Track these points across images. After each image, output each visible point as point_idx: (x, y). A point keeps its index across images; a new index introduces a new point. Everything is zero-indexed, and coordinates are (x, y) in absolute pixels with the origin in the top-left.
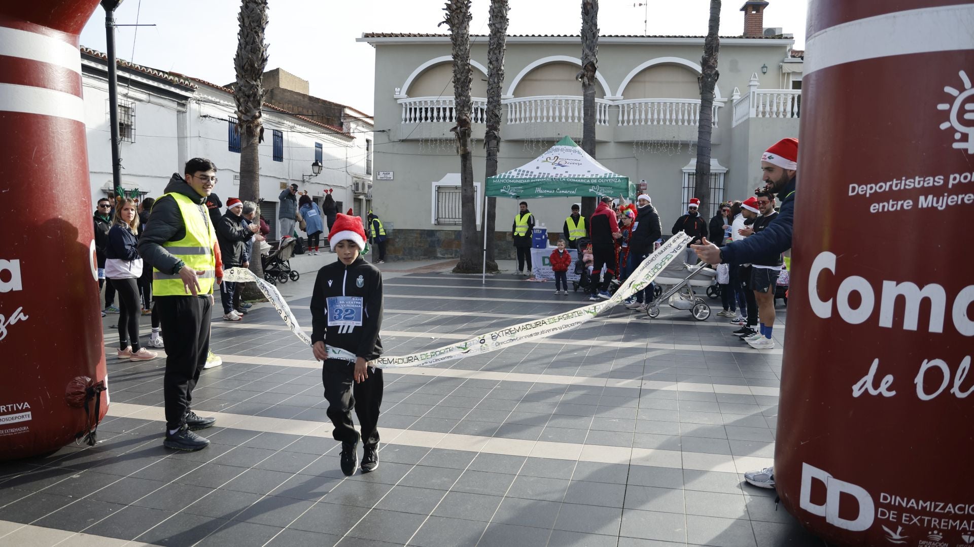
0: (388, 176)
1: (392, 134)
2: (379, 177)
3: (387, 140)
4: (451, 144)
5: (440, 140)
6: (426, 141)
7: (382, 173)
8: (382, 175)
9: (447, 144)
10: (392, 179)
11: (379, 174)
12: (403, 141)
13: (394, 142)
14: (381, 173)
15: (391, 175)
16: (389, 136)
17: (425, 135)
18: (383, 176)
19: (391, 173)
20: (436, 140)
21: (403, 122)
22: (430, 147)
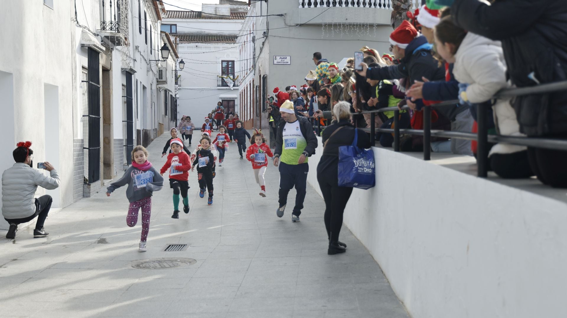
0: (286, 60)
1: (288, 18)
2: (275, 62)
3: (282, 24)
4: (354, 28)
5: (343, 25)
6: (330, 25)
7: (280, 57)
8: (278, 59)
9: (350, 28)
10: (289, 63)
11: (276, 59)
12: (301, 25)
13: (290, 26)
14: (278, 58)
15: (288, 60)
16: (285, 20)
17: (328, 20)
18: (280, 60)
19: (288, 58)
20: (340, 25)
21: (301, 6)
22: (333, 32)
